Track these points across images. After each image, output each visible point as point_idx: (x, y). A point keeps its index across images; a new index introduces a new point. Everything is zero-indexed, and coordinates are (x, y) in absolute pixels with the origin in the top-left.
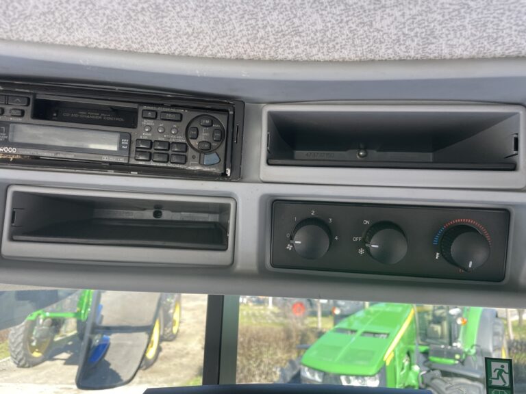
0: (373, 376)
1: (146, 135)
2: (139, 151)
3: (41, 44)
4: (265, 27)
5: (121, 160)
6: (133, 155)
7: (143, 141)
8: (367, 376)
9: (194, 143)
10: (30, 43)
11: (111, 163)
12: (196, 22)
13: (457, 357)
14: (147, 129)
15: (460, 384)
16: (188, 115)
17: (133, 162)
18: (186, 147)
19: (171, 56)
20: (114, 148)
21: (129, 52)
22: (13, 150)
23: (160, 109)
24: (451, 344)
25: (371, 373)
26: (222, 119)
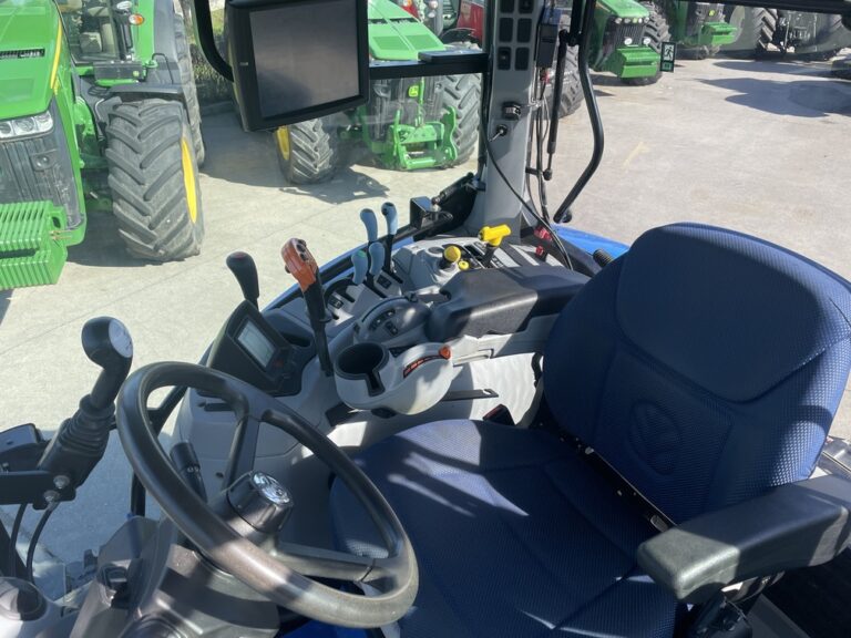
0: (45, 112)
8: (33, 115)
13: (136, 74)
15: (155, 106)
24: (122, 57)
25: (38, 111)
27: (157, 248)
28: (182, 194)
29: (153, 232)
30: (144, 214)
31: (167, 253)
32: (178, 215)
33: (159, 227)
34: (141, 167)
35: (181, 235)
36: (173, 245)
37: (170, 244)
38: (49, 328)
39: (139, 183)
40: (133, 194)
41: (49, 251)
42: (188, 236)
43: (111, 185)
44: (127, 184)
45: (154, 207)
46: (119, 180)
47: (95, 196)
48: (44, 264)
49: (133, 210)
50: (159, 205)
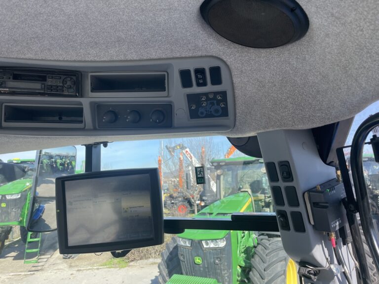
0: (223, 238)
1: (50, 84)
2: (48, 89)
3: (17, 58)
4: (80, 53)
5: (42, 91)
6: (46, 90)
7: (49, 86)
8: (218, 239)
9: (66, 86)
10: (13, 58)
11: (39, 93)
12: (60, 52)
14: (50, 82)
16: (63, 77)
17: (46, 92)
18: (63, 87)
19: (55, 60)
20: (40, 88)
21: (42, 60)
22: (8, 89)
23: (54, 75)
25: (220, 238)
26: (74, 78)
34: (265, 271)
39: (262, 279)
44: (257, 278)
46: (254, 275)
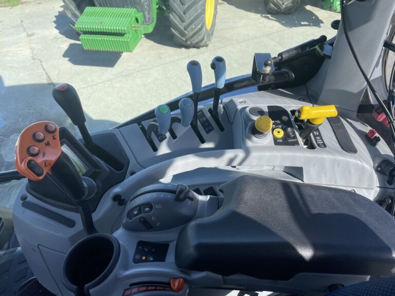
27: (187, 41)
28: (203, 12)
29: (186, 32)
30: (183, 22)
31: (191, 43)
32: (198, 24)
33: (188, 29)
35: (199, 35)
36: (194, 40)
37: (193, 39)
38: (132, 72)
39: (183, 4)
40: (179, 9)
41: (131, 35)
42: (202, 36)
43: (170, 3)
44: (177, 4)
45: (188, 18)
47: (165, 9)
48: (127, 41)
49: (178, 18)
50: (190, 17)
